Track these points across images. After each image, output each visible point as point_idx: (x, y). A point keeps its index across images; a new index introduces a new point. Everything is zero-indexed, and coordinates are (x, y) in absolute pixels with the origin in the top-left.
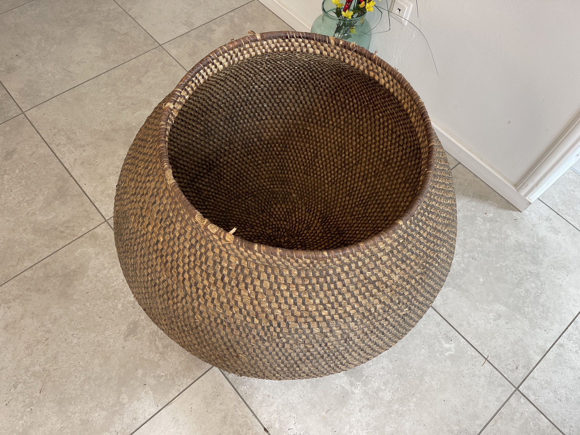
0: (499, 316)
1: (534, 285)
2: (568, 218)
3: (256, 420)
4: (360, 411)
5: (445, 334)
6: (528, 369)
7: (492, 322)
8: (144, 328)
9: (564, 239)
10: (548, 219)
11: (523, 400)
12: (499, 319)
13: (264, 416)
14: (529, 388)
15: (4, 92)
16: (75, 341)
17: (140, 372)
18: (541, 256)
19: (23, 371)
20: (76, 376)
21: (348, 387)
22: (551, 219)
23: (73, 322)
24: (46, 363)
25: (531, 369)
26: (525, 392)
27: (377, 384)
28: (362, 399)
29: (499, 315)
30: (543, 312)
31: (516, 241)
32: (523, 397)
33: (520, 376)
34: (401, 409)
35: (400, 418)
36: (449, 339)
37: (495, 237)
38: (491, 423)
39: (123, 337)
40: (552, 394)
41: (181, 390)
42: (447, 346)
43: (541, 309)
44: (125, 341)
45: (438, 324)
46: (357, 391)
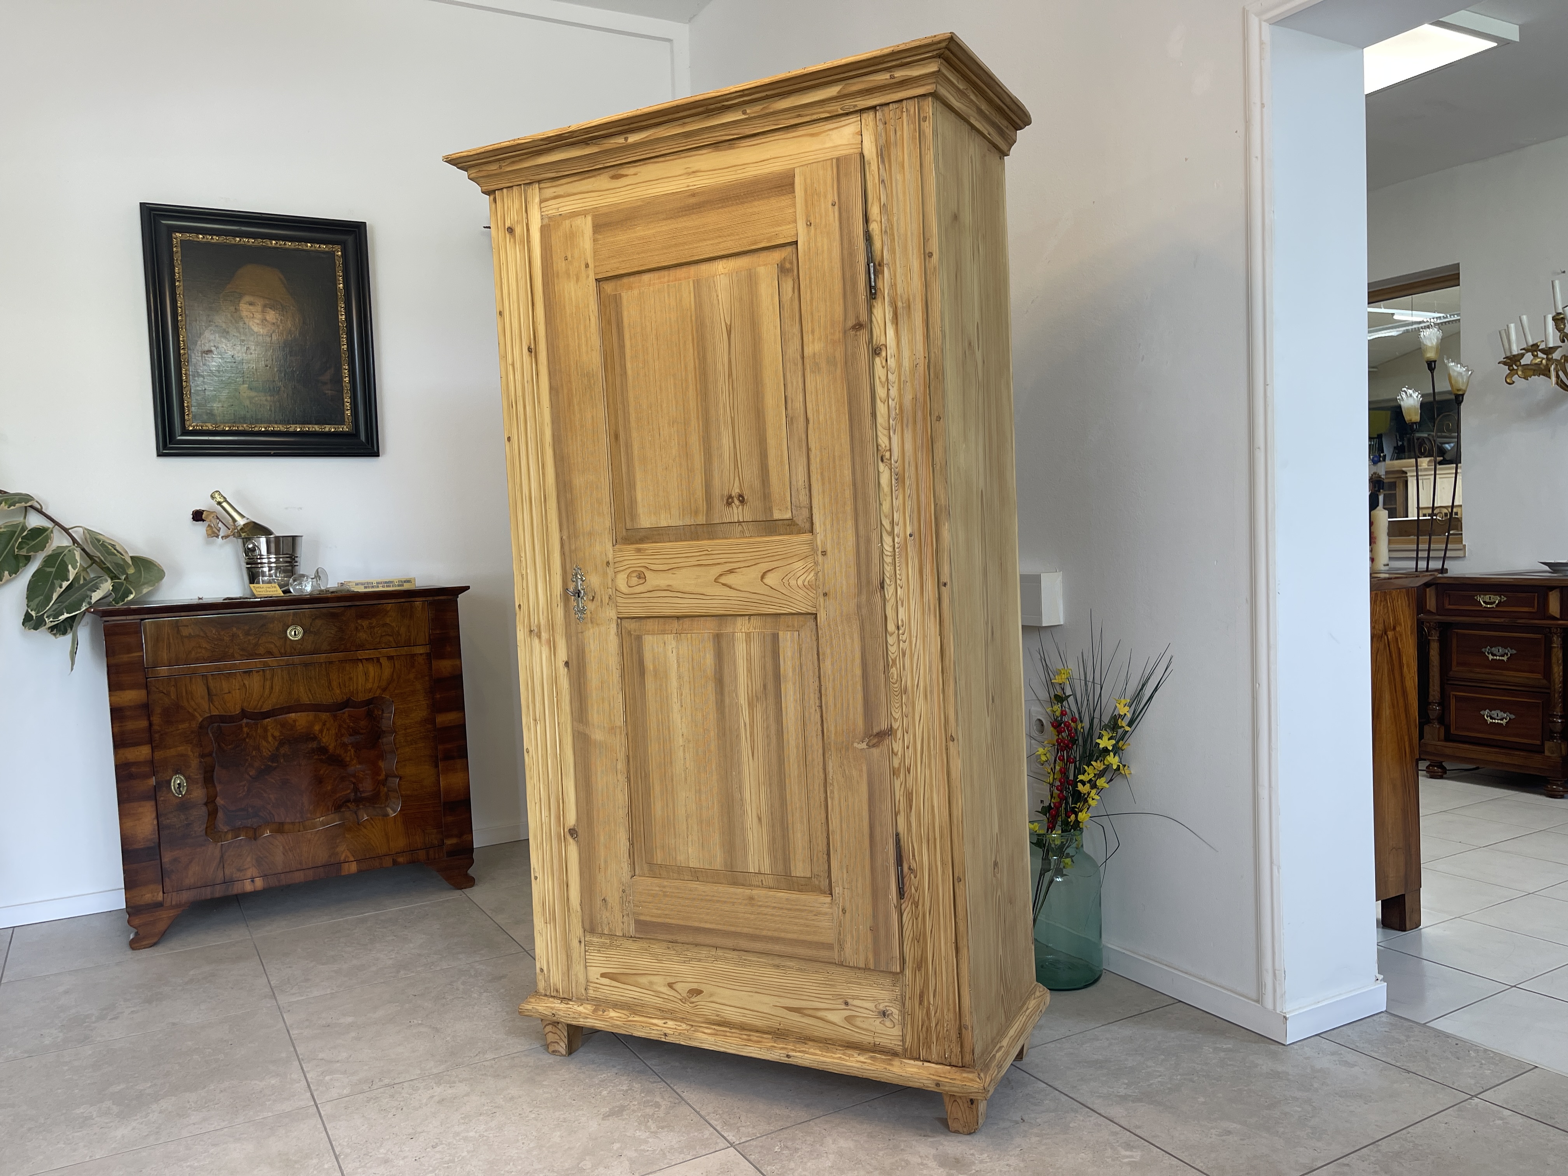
0: (1226, 1133)
1: (1299, 1109)
2: (1373, 1054)
5: (1123, 1142)
7: (1214, 1136)
8: (634, 1111)
9: (1364, 1071)
10: (1334, 1054)
12: (1228, 1135)
15: (506, 936)
16: (533, 1116)
17: (616, 1146)
18: (1316, 1085)
19: (451, 1135)
20: (523, 1143)
22: (1339, 1054)
23: (535, 1102)
24: (486, 1131)
29: (1229, 1132)
30: (1314, 1133)
31: (1272, 1070)
36: (1128, 1146)
37: (1231, 1065)
39: (602, 1116)
41: (673, 1164)
42: (1126, 1153)
43: (1309, 1130)
44: (603, 1119)
45: (1116, 1134)
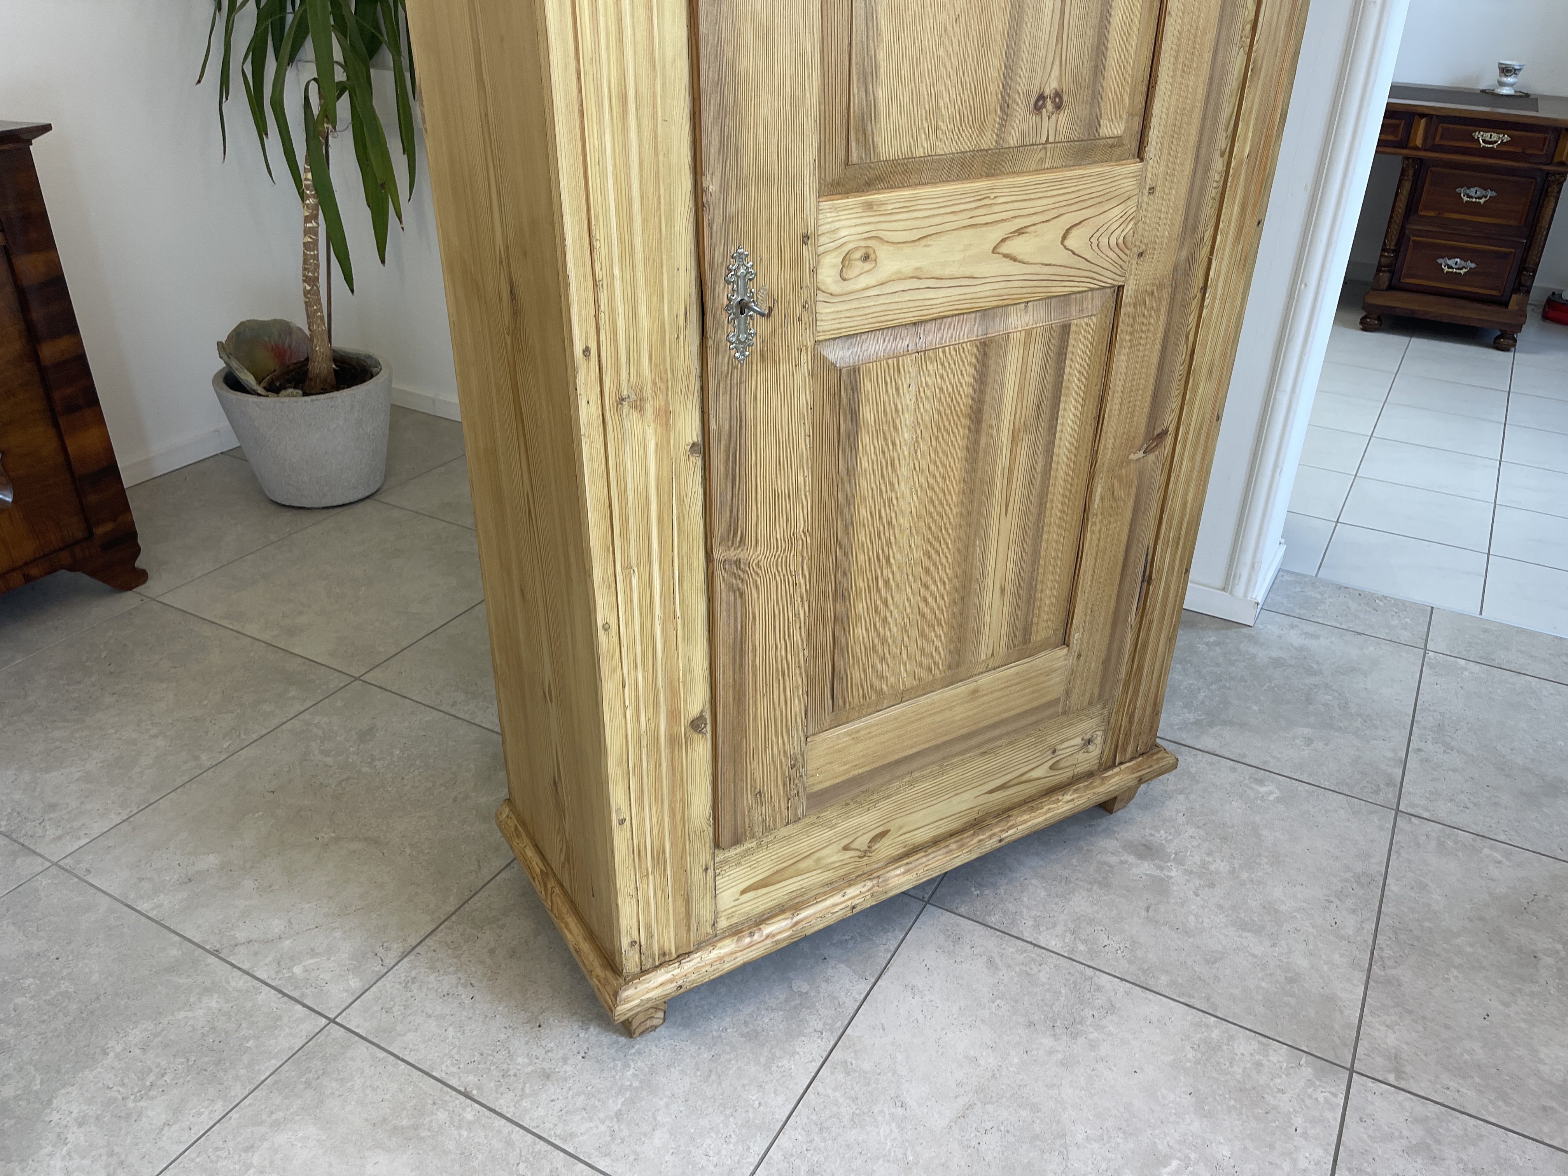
0: (1309, 741)
1: (1329, 697)
3: (1044, 951)
4: (1197, 895)
5: (1250, 777)
6: (1395, 786)
9: (1332, 642)
10: (1292, 627)
11: (1415, 821)
12: (1312, 743)
13: (1053, 943)
14: (1413, 805)
21: (1157, 873)
22: (1297, 626)
25: (1399, 785)
26: (1410, 810)
27: (1197, 859)
28: (1188, 881)
29: (1310, 739)
30: (1365, 721)
31: (1270, 658)
32: (1413, 818)
33: (1390, 795)
34: (1253, 876)
35: (1261, 887)
36: (1261, 782)
37: (1236, 660)
38: (1393, 856)
40: (1449, 804)
42: (1263, 789)
43: (1360, 719)
45: (1234, 770)
46: (1173, 873)
